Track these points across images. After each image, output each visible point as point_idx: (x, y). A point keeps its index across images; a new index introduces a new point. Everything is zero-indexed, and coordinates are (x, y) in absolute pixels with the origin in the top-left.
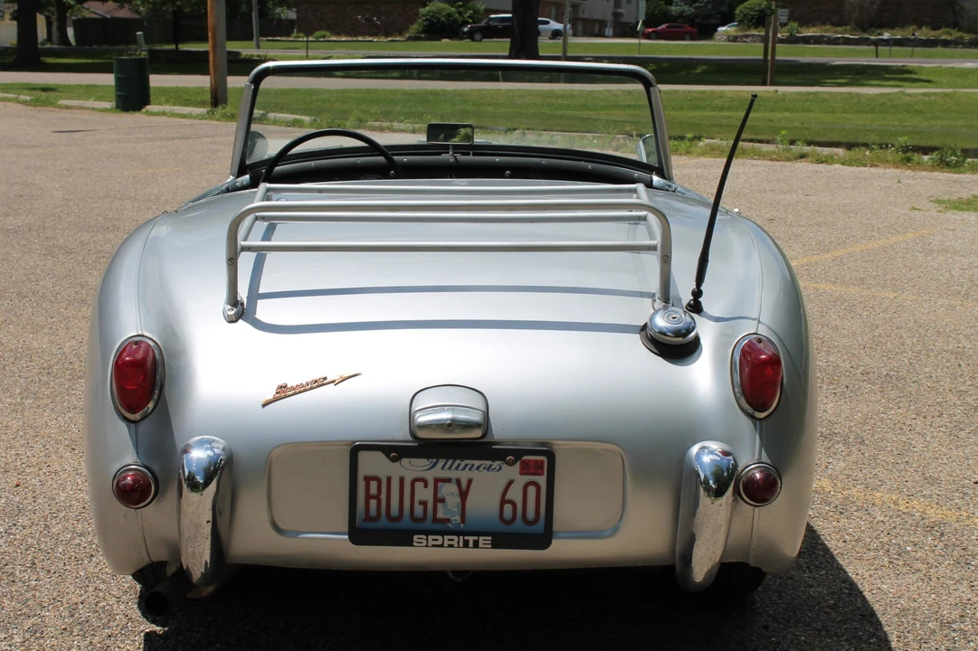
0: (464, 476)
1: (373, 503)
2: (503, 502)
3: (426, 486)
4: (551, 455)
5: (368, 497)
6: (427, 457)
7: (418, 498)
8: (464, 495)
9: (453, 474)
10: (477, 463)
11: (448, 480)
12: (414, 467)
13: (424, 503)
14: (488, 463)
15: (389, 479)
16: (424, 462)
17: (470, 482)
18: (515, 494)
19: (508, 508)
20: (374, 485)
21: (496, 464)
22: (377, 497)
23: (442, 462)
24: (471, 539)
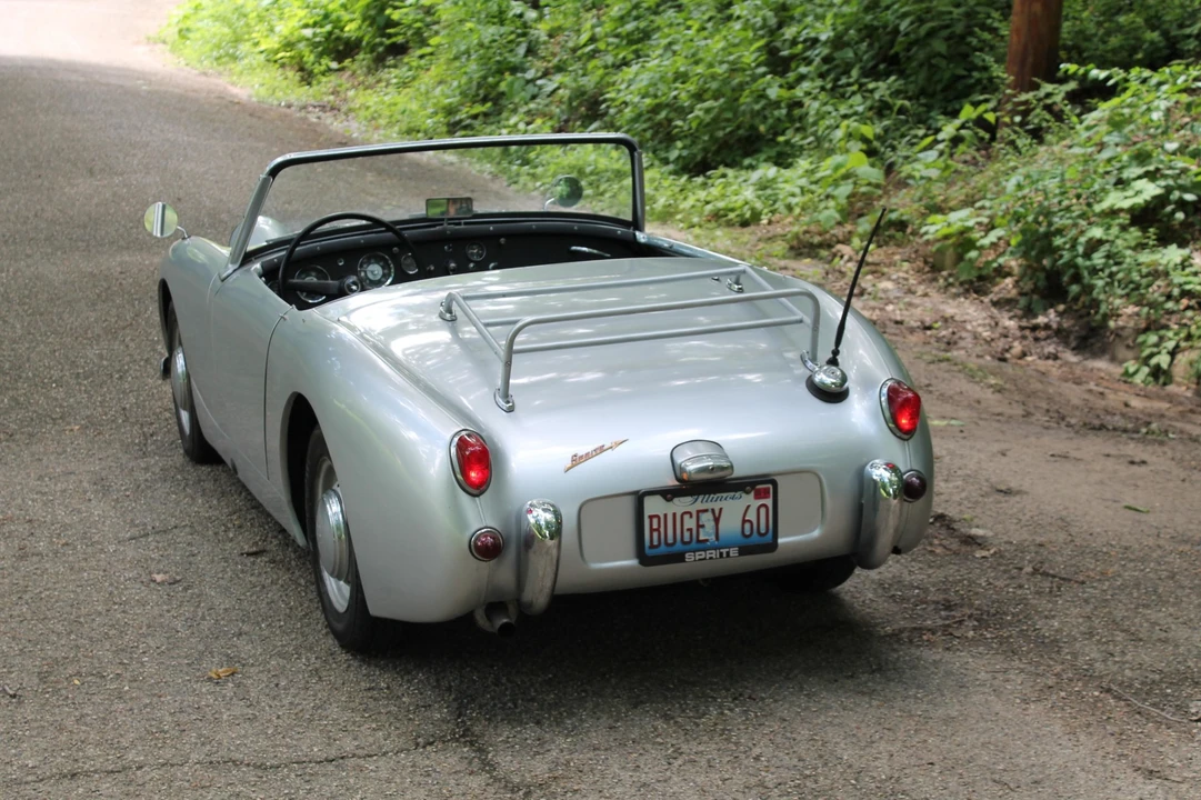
0: (716, 506)
1: (655, 534)
2: (744, 521)
3: (691, 517)
4: (775, 484)
5: (652, 530)
6: (691, 495)
7: (686, 527)
8: (717, 520)
9: (709, 506)
10: (725, 495)
11: (706, 511)
12: (682, 504)
13: (690, 530)
14: (732, 494)
15: (665, 516)
16: (689, 499)
17: (721, 509)
18: (751, 516)
19: (747, 526)
20: (655, 521)
21: (738, 494)
22: (658, 530)
23: (701, 497)
24: (724, 551)
